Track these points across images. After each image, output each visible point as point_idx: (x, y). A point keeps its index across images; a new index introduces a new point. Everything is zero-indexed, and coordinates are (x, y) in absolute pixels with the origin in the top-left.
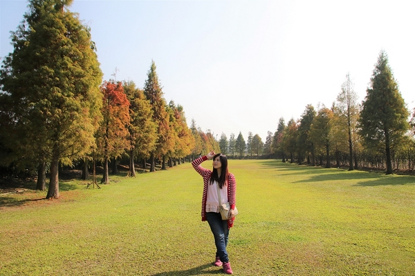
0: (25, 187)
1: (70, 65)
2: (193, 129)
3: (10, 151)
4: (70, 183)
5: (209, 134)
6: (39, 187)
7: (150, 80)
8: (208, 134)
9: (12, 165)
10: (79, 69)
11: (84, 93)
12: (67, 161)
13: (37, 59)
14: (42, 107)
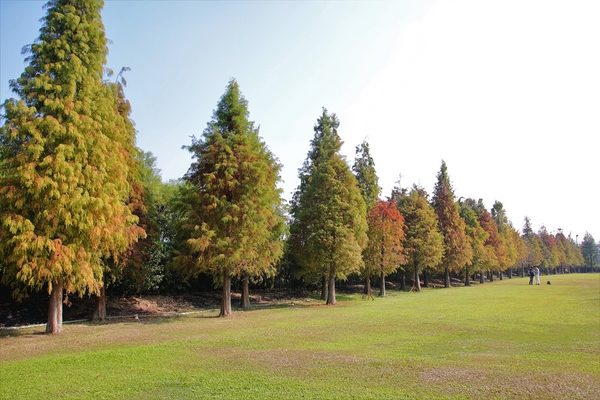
0: (312, 297)
1: (339, 202)
2: (527, 230)
3: (300, 268)
4: (351, 296)
5: (560, 236)
6: (323, 298)
7: (440, 183)
8: (558, 235)
9: (302, 278)
10: (346, 204)
11: (351, 222)
12: (343, 276)
13: (316, 199)
14: (319, 235)
